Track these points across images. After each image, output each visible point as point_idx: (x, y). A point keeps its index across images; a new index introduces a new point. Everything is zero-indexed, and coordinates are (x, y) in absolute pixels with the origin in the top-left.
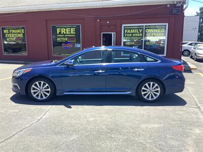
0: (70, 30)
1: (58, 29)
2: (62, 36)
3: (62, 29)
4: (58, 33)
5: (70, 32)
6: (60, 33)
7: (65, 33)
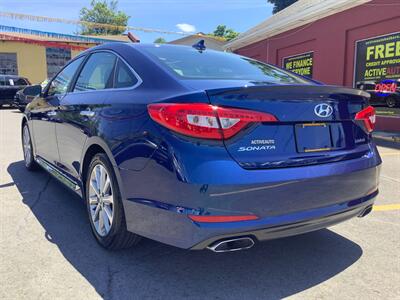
0: (395, 47)
1: (369, 49)
2: (375, 64)
3: (377, 47)
4: (368, 58)
5: (394, 52)
6: (372, 58)
7: (382, 56)
